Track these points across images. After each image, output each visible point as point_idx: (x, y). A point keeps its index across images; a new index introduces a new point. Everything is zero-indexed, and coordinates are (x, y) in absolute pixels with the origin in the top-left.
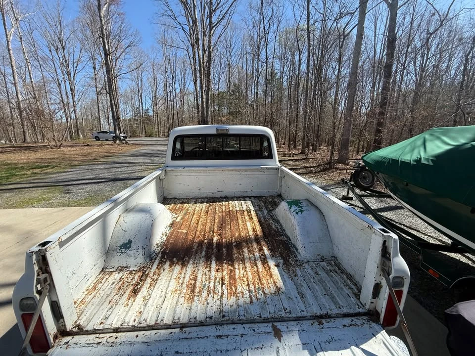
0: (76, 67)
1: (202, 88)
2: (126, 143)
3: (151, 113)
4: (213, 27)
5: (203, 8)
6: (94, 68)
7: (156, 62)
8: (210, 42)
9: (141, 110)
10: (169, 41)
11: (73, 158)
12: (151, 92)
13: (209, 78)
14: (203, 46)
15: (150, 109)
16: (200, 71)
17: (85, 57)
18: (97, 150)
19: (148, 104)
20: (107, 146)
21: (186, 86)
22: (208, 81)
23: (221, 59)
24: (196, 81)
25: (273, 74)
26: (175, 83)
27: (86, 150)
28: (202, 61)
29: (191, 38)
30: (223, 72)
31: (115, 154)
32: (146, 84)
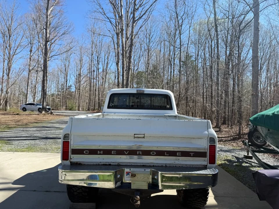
0: (16, 50)
1: (123, 68)
2: (51, 113)
3: (73, 89)
4: (135, 21)
5: (128, 6)
6: (31, 51)
7: (84, 46)
8: (132, 32)
9: (65, 87)
10: (97, 30)
11: (8, 123)
12: (76, 70)
13: (130, 60)
14: (126, 34)
15: (73, 85)
16: (123, 54)
17: (25, 42)
18: (27, 118)
19: (72, 81)
20: (34, 115)
21: (109, 66)
22: (130, 62)
23: (141, 45)
24: (118, 62)
25: (188, 57)
26: (99, 64)
27: (17, 117)
28: (124, 46)
29: (116, 29)
30: (143, 56)
31: (43, 121)
32: (73, 64)
